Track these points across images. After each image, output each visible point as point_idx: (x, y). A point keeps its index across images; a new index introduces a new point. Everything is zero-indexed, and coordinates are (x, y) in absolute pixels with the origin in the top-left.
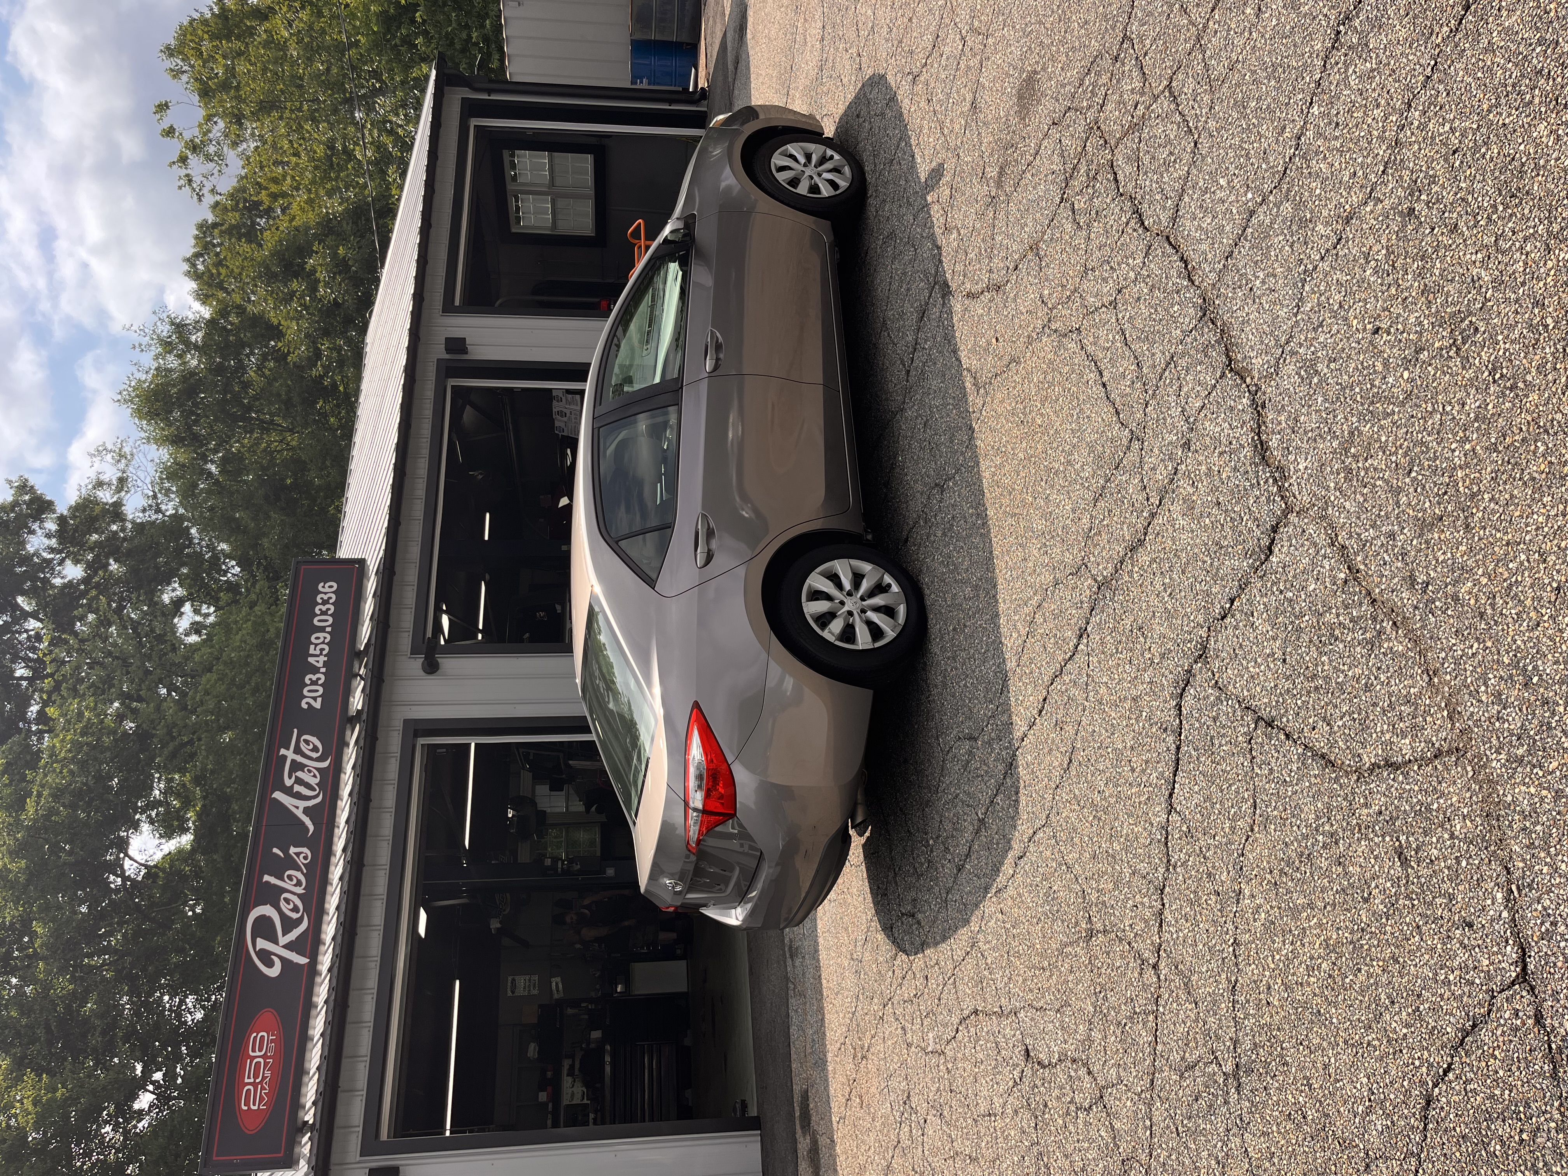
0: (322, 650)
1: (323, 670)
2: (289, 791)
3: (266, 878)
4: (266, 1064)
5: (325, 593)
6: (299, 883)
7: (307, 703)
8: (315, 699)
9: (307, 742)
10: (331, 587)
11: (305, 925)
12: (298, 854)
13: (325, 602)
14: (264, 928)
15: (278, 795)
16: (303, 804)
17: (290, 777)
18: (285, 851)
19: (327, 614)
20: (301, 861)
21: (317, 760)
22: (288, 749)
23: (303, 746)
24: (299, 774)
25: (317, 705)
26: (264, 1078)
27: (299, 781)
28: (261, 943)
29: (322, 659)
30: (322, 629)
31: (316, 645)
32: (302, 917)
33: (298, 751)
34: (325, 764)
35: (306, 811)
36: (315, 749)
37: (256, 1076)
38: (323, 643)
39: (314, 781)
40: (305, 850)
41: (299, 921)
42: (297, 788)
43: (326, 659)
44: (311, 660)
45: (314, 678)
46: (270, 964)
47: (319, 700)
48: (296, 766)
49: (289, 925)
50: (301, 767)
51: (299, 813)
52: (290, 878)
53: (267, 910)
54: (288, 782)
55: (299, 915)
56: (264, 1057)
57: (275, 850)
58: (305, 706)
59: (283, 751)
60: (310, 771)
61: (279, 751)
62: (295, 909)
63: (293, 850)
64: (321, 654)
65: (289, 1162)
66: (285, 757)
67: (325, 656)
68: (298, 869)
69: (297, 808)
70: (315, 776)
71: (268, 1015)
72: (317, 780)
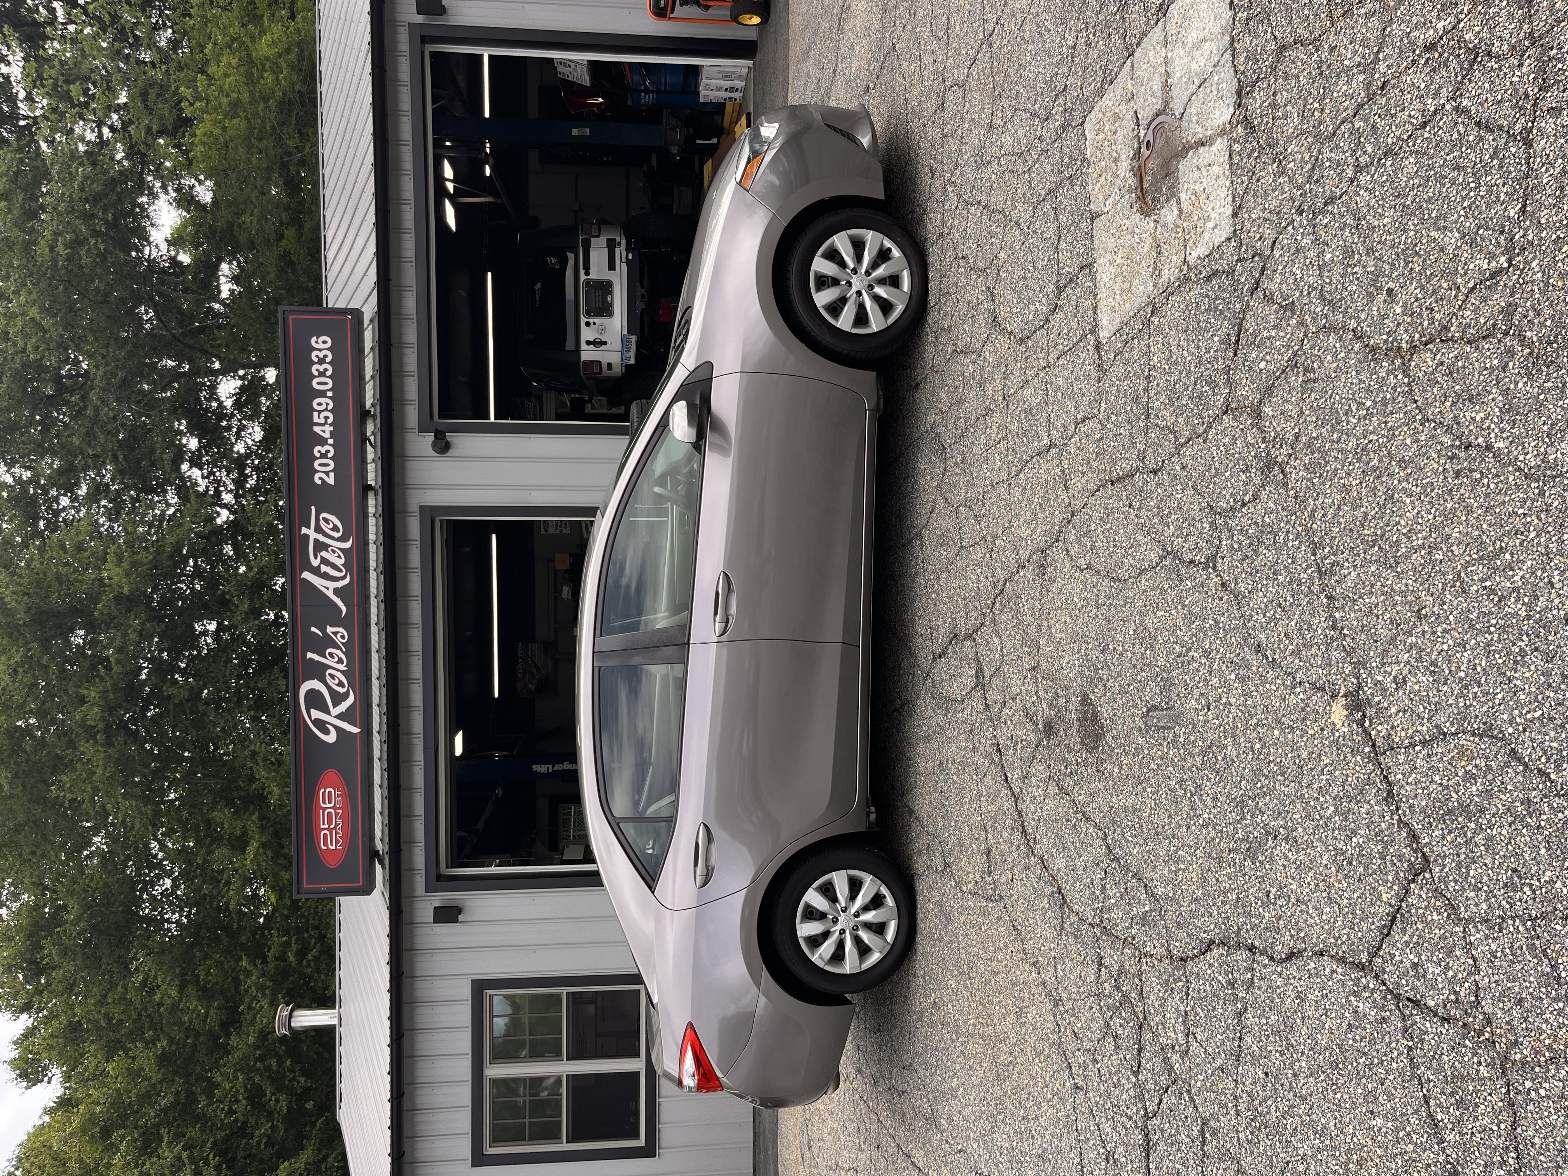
0: (326, 418)
1: (331, 441)
2: (316, 571)
3: (310, 655)
4: (337, 814)
5: (320, 350)
6: (340, 661)
7: (320, 478)
8: (327, 473)
9: (326, 521)
10: (325, 342)
11: (351, 699)
12: (335, 634)
13: (321, 361)
14: (315, 699)
15: (306, 575)
16: (333, 585)
17: (316, 557)
18: (324, 631)
19: (325, 376)
20: (338, 640)
21: (339, 540)
22: (309, 528)
23: (323, 524)
24: (324, 554)
25: (331, 480)
26: (336, 825)
27: (325, 561)
28: (316, 714)
29: (329, 428)
30: (323, 394)
31: (320, 412)
32: (348, 692)
33: (318, 529)
34: (348, 545)
35: (336, 591)
36: (335, 528)
37: (330, 823)
38: (326, 410)
39: (340, 562)
40: (341, 630)
41: (346, 696)
42: (324, 568)
43: (332, 428)
44: (317, 429)
45: (323, 450)
46: (327, 732)
47: (332, 475)
48: (320, 547)
49: (338, 698)
50: (325, 547)
51: (330, 594)
52: (331, 655)
53: (314, 684)
54: (315, 563)
55: (345, 690)
56: (334, 808)
57: (313, 629)
58: (319, 482)
59: (304, 530)
60: (334, 551)
61: (300, 530)
62: (341, 684)
63: (330, 630)
64: (326, 423)
65: (367, 889)
66: (307, 537)
67: (331, 425)
68: (338, 648)
69: (328, 588)
70: (339, 557)
71: (331, 774)
72: (343, 561)
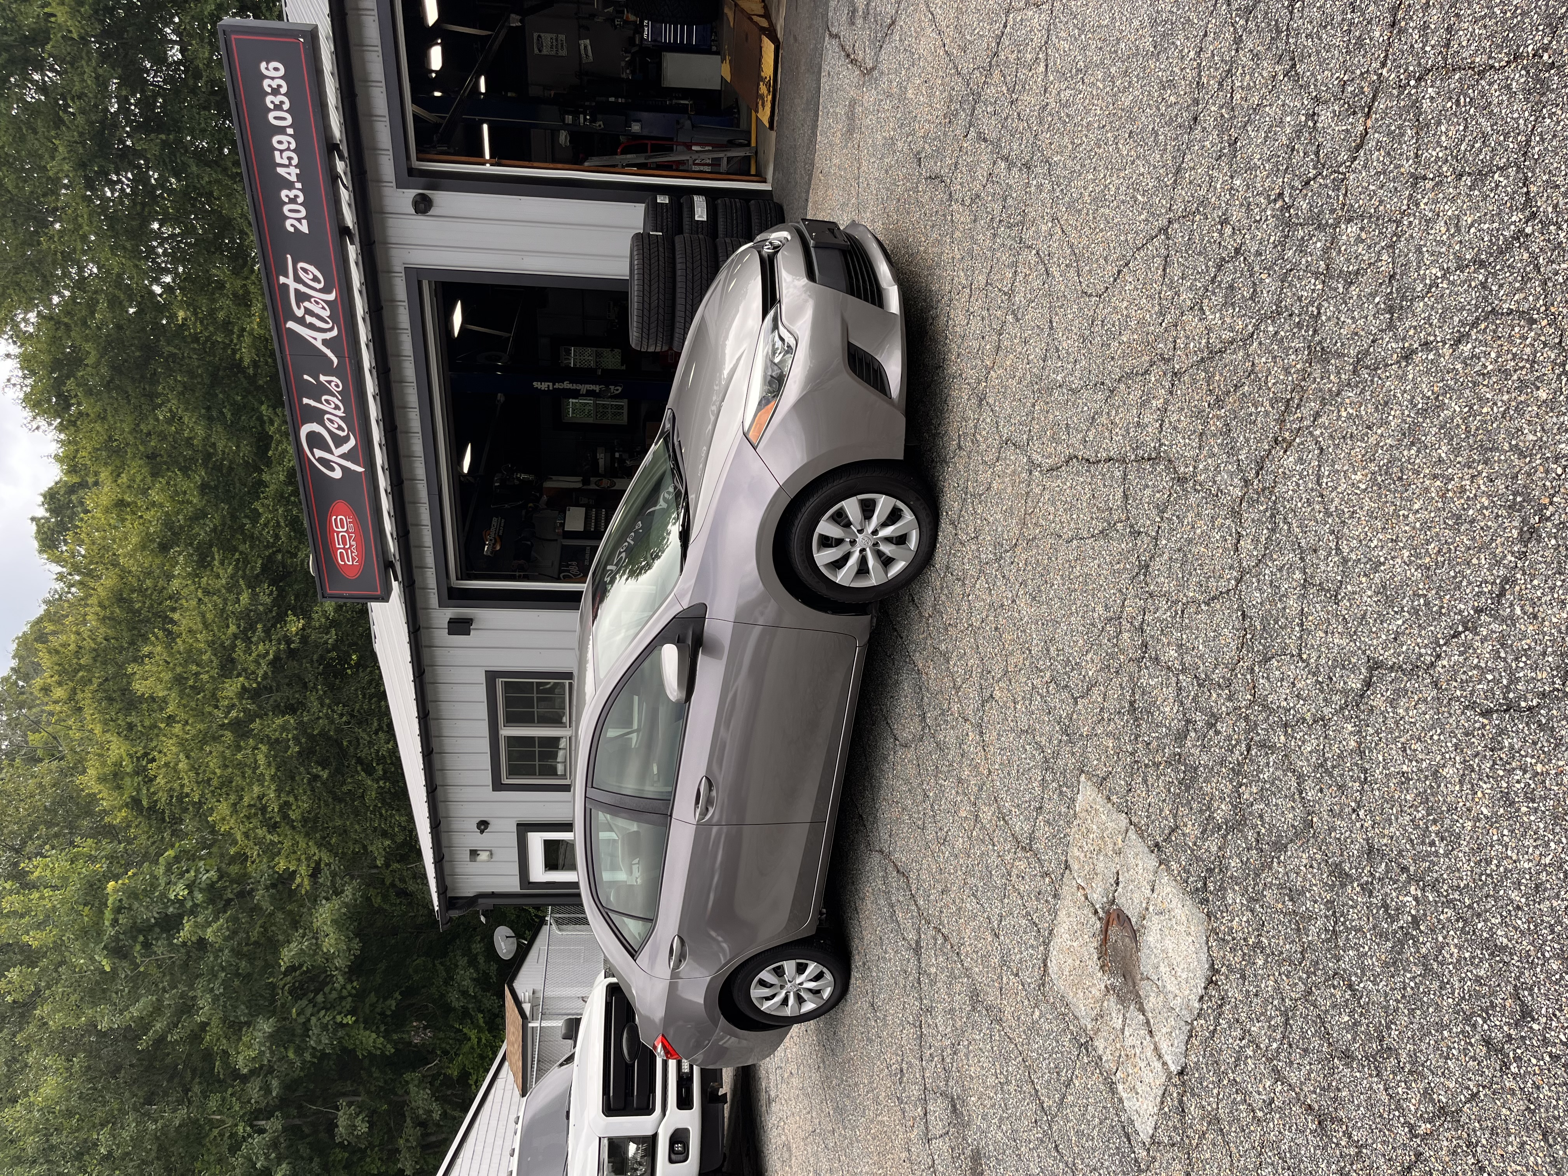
0: (290, 159)
1: (298, 185)
2: (301, 321)
3: (305, 401)
4: (350, 537)
5: (273, 78)
6: (337, 407)
7: (292, 225)
8: (299, 220)
9: (305, 271)
10: (276, 69)
11: (352, 442)
12: (329, 382)
13: (276, 92)
14: (315, 440)
15: (291, 325)
16: (321, 336)
17: (299, 307)
18: (317, 378)
19: (281, 109)
20: (332, 387)
21: (320, 291)
22: (287, 276)
23: (301, 274)
24: (307, 304)
25: (304, 228)
26: (351, 546)
27: (308, 312)
28: (319, 453)
29: (294, 171)
30: (282, 130)
31: (281, 151)
32: (348, 435)
33: (298, 279)
34: (331, 297)
35: (325, 342)
36: (315, 279)
37: (345, 543)
38: (288, 149)
39: (325, 314)
40: (334, 379)
41: (346, 439)
42: (309, 319)
43: (298, 171)
44: (280, 170)
45: (292, 194)
46: (332, 469)
47: (304, 222)
48: (302, 297)
49: (339, 441)
50: (306, 297)
51: (319, 344)
52: (327, 401)
53: (315, 427)
54: (299, 313)
55: (345, 433)
56: (346, 531)
57: (306, 377)
58: (292, 230)
59: (282, 280)
60: (317, 303)
61: (278, 280)
62: (340, 428)
63: (323, 378)
64: (290, 164)
65: (384, 597)
66: (286, 287)
67: (296, 166)
68: (333, 395)
69: (317, 339)
70: (323, 308)
71: (340, 504)
72: (328, 313)
